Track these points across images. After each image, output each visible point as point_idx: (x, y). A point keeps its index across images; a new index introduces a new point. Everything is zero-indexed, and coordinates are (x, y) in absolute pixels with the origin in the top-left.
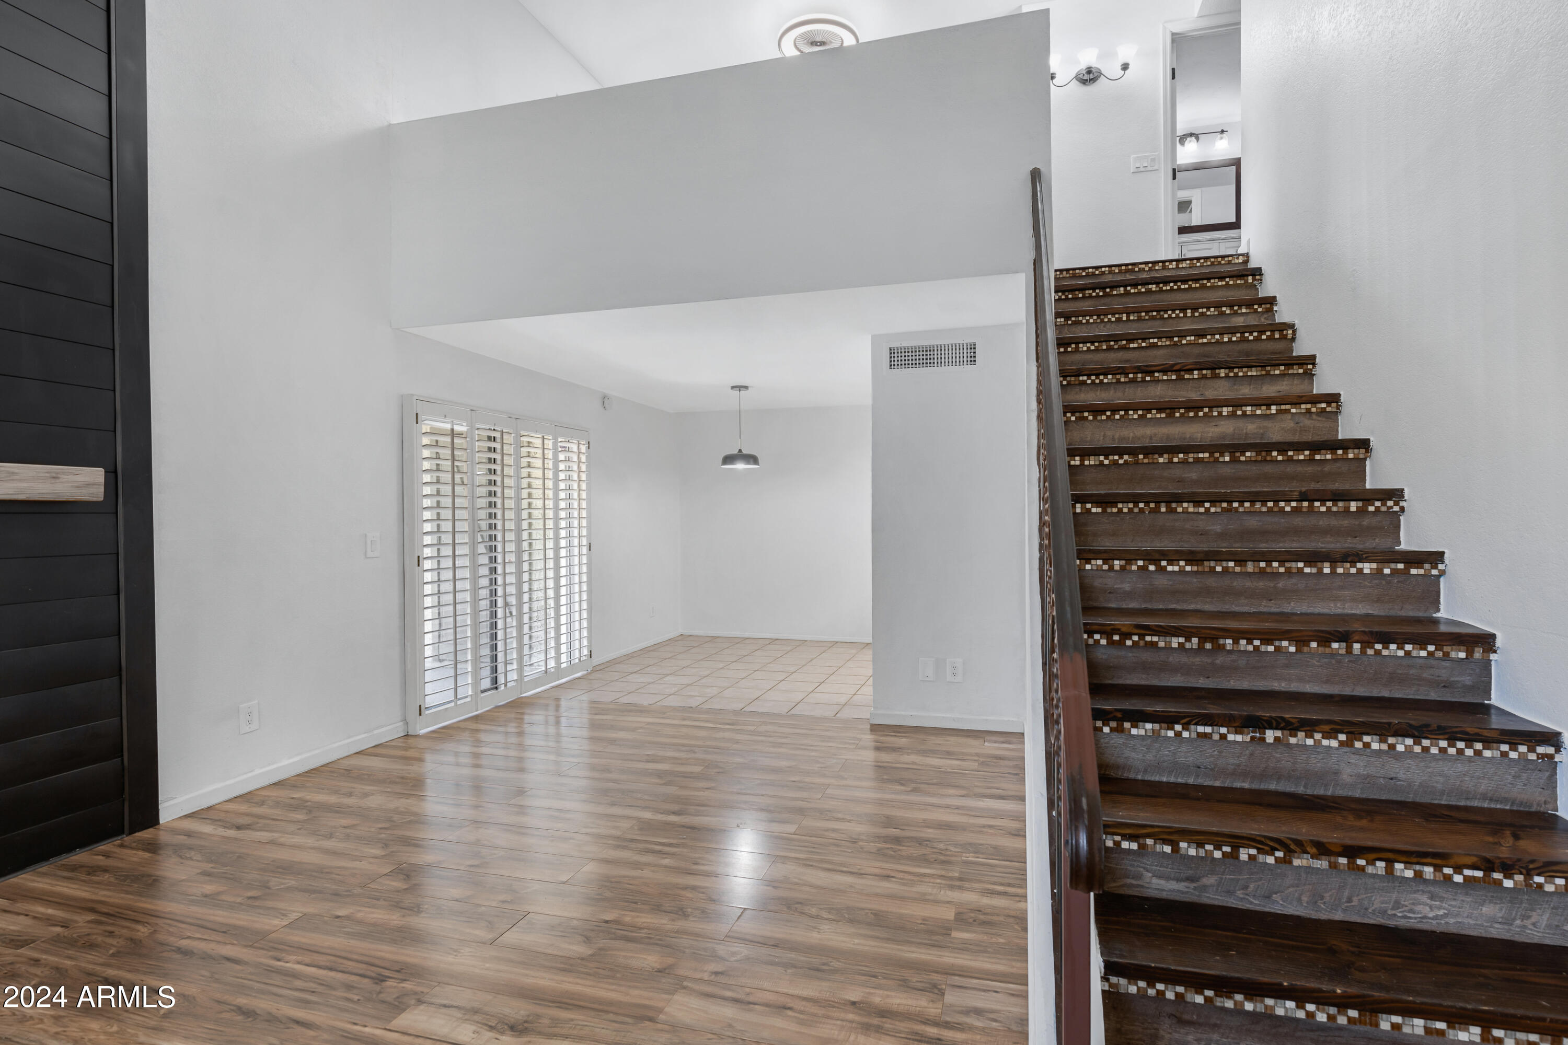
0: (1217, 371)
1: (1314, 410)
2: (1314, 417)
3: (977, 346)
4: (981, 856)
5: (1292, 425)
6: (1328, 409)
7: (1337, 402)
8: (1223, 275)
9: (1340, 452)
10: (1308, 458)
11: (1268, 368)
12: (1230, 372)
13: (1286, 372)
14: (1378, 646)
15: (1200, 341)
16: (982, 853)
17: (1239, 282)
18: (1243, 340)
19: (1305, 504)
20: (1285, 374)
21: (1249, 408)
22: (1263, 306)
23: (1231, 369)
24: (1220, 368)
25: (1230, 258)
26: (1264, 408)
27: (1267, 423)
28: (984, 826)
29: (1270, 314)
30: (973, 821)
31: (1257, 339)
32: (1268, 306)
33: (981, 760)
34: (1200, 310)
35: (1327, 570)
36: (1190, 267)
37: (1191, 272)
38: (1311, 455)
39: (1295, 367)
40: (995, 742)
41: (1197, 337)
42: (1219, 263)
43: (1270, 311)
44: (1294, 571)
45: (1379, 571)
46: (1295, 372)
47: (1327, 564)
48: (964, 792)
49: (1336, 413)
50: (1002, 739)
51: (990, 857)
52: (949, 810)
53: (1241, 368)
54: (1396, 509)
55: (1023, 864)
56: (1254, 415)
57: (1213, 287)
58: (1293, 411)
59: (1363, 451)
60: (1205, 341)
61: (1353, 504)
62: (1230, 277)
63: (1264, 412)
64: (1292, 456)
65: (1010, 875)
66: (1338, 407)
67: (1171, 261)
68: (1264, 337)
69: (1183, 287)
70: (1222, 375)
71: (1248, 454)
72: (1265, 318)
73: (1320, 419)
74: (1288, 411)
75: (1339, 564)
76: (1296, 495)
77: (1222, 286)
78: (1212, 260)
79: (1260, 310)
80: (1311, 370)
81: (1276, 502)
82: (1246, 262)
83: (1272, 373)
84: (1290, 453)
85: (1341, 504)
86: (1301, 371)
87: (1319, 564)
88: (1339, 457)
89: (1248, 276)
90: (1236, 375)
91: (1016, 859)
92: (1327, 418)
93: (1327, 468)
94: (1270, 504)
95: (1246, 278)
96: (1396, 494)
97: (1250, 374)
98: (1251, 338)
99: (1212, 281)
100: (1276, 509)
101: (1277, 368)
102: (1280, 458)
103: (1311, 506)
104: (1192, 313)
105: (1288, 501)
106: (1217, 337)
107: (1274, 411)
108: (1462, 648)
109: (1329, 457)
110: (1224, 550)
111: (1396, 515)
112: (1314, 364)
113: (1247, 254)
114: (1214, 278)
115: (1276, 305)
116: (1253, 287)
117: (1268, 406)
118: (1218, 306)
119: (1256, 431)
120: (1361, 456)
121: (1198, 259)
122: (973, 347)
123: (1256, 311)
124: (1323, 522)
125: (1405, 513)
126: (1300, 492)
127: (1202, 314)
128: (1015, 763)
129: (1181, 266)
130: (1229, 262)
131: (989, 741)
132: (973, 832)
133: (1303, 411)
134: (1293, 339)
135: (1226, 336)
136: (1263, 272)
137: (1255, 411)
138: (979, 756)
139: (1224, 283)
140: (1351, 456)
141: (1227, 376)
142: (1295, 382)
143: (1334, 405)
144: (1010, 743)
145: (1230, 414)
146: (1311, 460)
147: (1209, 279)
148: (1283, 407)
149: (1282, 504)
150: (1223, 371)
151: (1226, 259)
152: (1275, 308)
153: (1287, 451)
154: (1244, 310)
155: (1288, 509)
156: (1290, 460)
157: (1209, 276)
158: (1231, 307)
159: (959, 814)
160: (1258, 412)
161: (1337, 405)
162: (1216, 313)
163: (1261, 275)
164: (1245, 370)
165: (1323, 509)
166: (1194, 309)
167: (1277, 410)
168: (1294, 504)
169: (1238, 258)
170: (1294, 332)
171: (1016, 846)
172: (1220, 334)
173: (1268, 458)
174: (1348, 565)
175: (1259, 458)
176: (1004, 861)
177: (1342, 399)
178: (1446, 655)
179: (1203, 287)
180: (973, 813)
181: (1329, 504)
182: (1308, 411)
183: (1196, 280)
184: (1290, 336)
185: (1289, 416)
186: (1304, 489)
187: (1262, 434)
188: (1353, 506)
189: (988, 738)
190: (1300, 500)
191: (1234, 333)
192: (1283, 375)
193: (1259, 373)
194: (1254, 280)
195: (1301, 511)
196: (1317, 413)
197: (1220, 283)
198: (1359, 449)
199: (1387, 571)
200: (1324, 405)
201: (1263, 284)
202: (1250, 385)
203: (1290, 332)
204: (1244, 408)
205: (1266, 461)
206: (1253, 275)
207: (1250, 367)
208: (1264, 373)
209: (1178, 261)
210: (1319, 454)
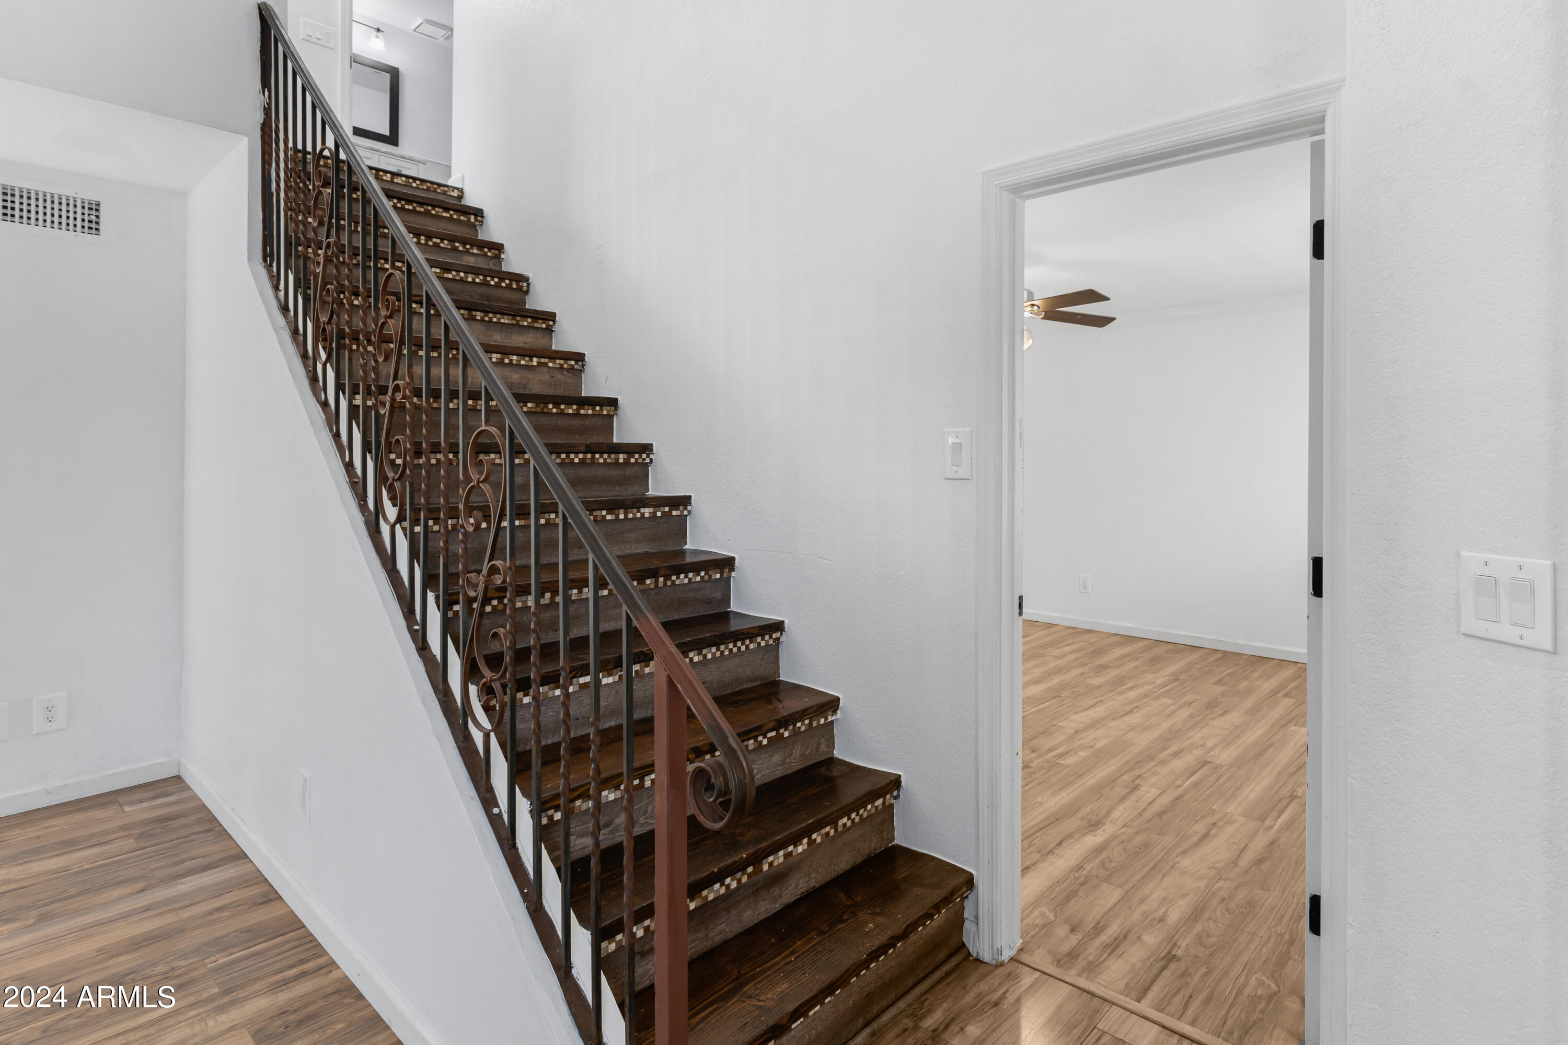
0: (474, 313)
1: (566, 366)
2: (565, 372)
3: (102, 209)
4: (234, 950)
5: (548, 378)
6: (576, 367)
7: (582, 361)
8: (448, 206)
9: (598, 408)
10: (575, 412)
11: (518, 318)
12: (485, 316)
13: (532, 325)
14: (674, 578)
15: (446, 275)
16: (234, 946)
17: (462, 218)
18: (485, 284)
19: (589, 456)
20: (531, 327)
21: (515, 358)
22: (493, 251)
23: (486, 312)
24: (477, 310)
25: (446, 189)
26: (527, 358)
27: (529, 374)
28: (210, 913)
29: (497, 260)
30: (185, 914)
31: (498, 285)
32: (497, 252)
33: (136, 832)
34: (434, 240)
35: (622, 517)
36: (405, 185)
37: (405, 190)
38: (578, 409)
39: (540, 321)
40: (141, 801)
41: (442, 271)
42: (435, 191)
43: (497, 257)
44: (599, 518)
45: (655, 513)
46: (539, 326)
47: (622, 511)
48: (140, 885)
49: (581, 371)
50: (149, 794)
51: (250, 944)
52: (134, 918)
53: (495, 313)
54: (648, 460)
55: (302, 930)
56: (519, 365)
57: (437, 217)
58: (550, 365)
59: (613, 408)
60: (450, 276)
61: (621, 456)
62: (455, 210)
63: (527, 364)
64: (563, 410)
65: (295, 950)
66: (583, 366)
67: (386, 172)
68: (503, 285)
69: (407, 207)
70: (479, 318)
71: (529, 405)
72: (493, 264)
73: (569, 375)
74: (546, 364)
75: (629, 510)
76: (583, 449)
77: (445, 218)
78: (429, 185)
79: (489, 254)
80: (551, 326)
81: (568, 453)
82: (460, 197)
83: (521, 323)
84: (562, 407)
85: (613, 456)
86: (544, 326)
87: (616, 511)
88: (597, 413)
89: (470, 214)
90: (490, 321)
91: (288, 930)
92: (574, 375)
93: (588, 422)
94: (563, 456)
95: (468, 216)
96: (647, 448)
97: (502, 321)
98: (492, 283)
99: (437, 209)
100: (567, 461)
101: (525, 319)
102: (554, 411)
103: (593, 458)
104: (426, 241)
105: (577, 453)
106: (462, 274)
107: (535, 364)
108: (718, 570)
109: (590, 412)
110: (548, 502)
111: (646, 466)
112: (554, 321)
113: (462, 189)
114: (439, 207)
115: (503, 253)
116: (474, 226)
117: (531, 357)
118: (452, 240)
119: (520, 381)
120: (612, 413)
121: (415, 179)
122: (95, 208)
123: (485, 255)
124: (600, 473)
125: (652, 464)
126: (586, 444)
127: (436, 245)
128: (195, 817)
129: (395, 180)
130: (445, 193)
131: (130, 803)
132: (197, 928)
133: (558, 366)
134: (527, 292)
135: (470, 275)
136: (485, 214)
137: (520, 361)
138: (126, 829)
139: (448, 215)
140: (605, 412)
141: (482, 320)
142: (538, 336)
143: (580, 363)
144: (167, 795)
145: (499, 361)
146: (577, 415)
147: (434, 207)
148: (543, 360)
149: (572, 456)
150: (478, 313)
151: (442, 188)
152: (503, 256)
153: (560, 404)
154: (475, 251)
155: (576, 460)
156: (562, 413)
157: (435, 203)
158: (464, 244)
159: (156, 915)
160: (523, 362)
161: (583, 364)
162: (449, 247)
163: (482, 217)
164: (498, 316)
165: (601, 461)
166: (429, 237)
167: (538, 362)
168: (581, 456)
169: (453, 191)
170: (528, 285)
171: (276, 914)
172: (465, 272)
173: (545, 410)
174: (635, 510)
175: (538, 410)
176: (273, 939)
177: (586, 358)
178: (710, 576)
179: (427, 213)
180: (178, 905)
181: (606, 456)
182: (561, 366)
183: (421, 204)
184: (525, 289)
185: (546, 370)
186: (588, 442)
187: (525, 385)
188: (622, 458)
189: (122, 800)
190: (585, 453)
191: (477, 275)
192: (529, 327)
193: (510, 322)
194: (476, 220)
195: (585, 463)
196: (568, 370)
197: (444, 214)
198: (610, 406)
199: (659, 514)
200: (573, 363)
201: (484, 227)
202: (501, 332)
203: (525, 284)
204: (511, 357)
205: (543, 413)
206: (476, 215)
207: (503, 314)
208: (514, 322)
209: (393, 174)
210: (583, 409)
